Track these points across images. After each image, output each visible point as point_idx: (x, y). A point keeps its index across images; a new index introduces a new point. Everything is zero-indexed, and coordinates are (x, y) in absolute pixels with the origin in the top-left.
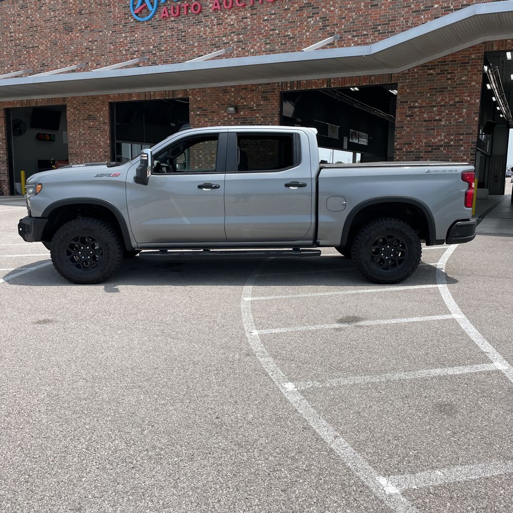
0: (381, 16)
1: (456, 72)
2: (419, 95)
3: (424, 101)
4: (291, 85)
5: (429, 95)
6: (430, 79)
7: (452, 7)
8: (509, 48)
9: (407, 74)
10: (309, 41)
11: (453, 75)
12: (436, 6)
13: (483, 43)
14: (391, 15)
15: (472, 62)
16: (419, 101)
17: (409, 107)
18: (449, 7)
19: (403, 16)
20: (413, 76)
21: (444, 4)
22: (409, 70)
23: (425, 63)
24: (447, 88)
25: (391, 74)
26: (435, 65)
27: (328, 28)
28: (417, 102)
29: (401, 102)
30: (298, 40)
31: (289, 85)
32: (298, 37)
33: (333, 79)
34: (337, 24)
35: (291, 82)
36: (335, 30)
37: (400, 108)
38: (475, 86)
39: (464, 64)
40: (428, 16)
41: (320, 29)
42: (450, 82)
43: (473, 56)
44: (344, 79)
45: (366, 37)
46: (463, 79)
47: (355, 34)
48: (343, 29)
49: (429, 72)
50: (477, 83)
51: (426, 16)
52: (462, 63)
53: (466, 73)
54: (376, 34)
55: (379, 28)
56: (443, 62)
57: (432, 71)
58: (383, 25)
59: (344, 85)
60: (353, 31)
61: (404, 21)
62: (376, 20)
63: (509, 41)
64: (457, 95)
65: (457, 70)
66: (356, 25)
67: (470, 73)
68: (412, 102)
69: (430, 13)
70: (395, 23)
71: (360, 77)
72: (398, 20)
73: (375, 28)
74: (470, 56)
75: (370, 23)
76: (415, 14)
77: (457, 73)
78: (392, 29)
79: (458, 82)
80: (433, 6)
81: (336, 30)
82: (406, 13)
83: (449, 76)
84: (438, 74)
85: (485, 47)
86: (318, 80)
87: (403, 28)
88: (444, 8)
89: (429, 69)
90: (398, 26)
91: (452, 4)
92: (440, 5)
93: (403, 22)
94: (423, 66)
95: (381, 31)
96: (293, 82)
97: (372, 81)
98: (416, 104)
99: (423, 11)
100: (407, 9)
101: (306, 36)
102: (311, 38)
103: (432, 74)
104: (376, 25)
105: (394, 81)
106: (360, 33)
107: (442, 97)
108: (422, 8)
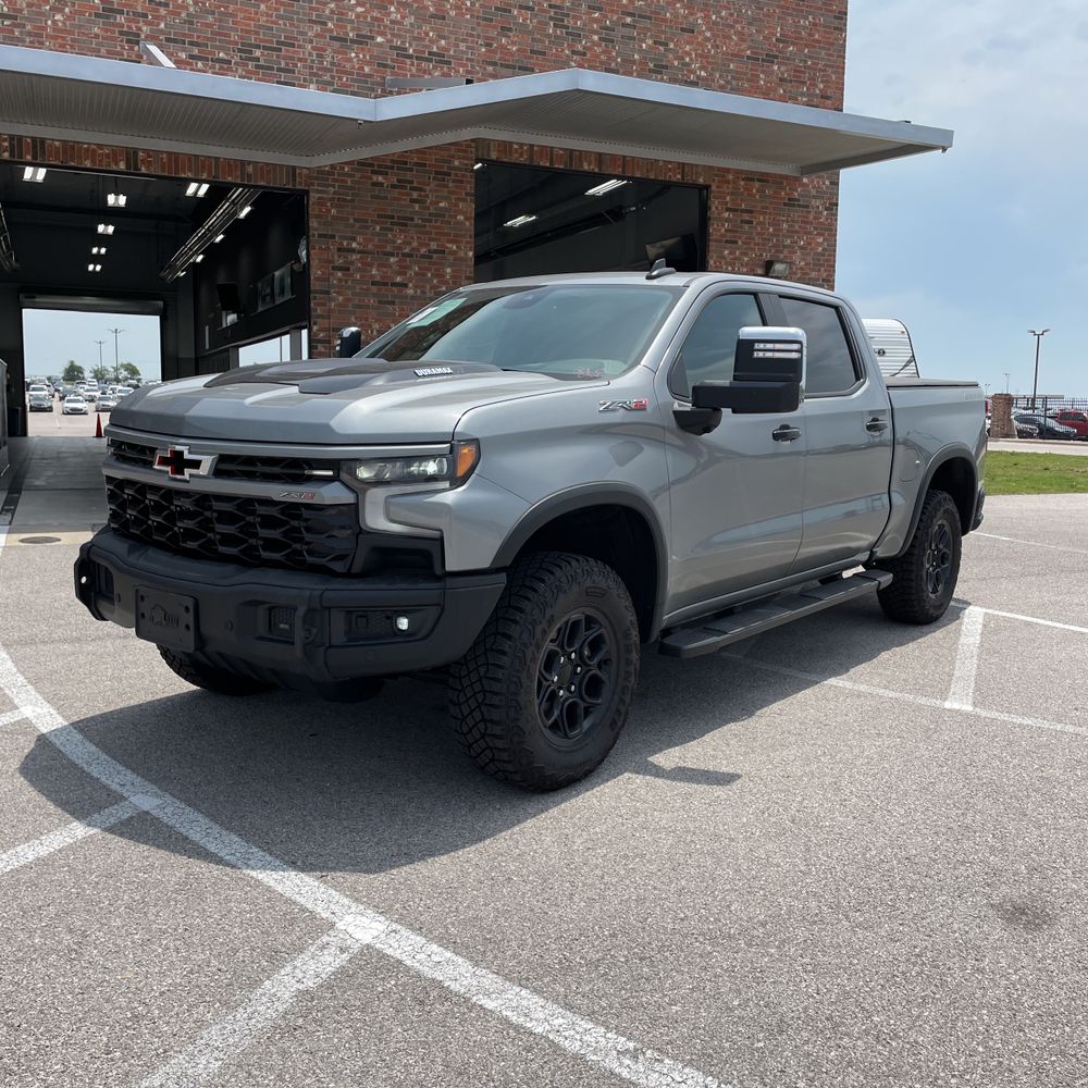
0: (260, 27)
1: (428, 188)
2: (358, 225)
3: (371, 240)
4: (11, 145)
5: (378, 228)
6: (377, 193)
7: (411, 51)
8: (517, 159)
9: (328, 173)
10: (63, 38)
11: (423, 193)
12: (379, 39)
13: (472, 140)
14: (284, 31)
15: (456, 175)
16: (360, 239)
17: (339, 250)
18: (406, 49)
19: (311, 42)
20: (342, 181)
21: (395, 40)
22: (332, 166)
23: (367, 159)
24: (412, 219)
25: (294, 168)
26: (387, 167)
27: (121, 19)
28: (354, 239)
29: (320, 236)
30: (29, 27)
31: (6, 144)
32: (28, 19)
33: (144, 151)
34: (145, 16)
35: (12, 138)
36: (140, 29)
37: (320, 248)
38: (462, 223)
39: (442, 175)
40: (364, 56)
41: (97, 15)
42: (417, 207)
43: (456, 163)
44: (174, 157)
45: (225, 66)
46: (441, 204)
47: (196, 51)
48: (162, 32)
49: (375, 178)
50: (466, 219)
51: (361, 56)
52: (436, 173)
53: (446, 194)
54: (251, 65)
55: (258, 53)
56: (400, 162)
57: (380, 179)
58: (265, 48)
59: (177, 172)
60: (191, 43)
61: (314, 53)
62: (248, 32)
63: (516, 146)
64: (433, 236)
65: (429, 185)
66: (196, 30)
67: (453, 197)
68: (345, 238)
69: (369, 50)
70: (294, 52)
71: (217, 159)
72: (299, 47)
73: (246, 50)
74: (450, 162)
75: (234, 37)
76: (337, 44)
77: (430, 191)
78: (287, 64)
79: (432, 210)
80: (373, 38)
81: (144, 28)
82: (317, 36)
83: (415, 195)
84: (393, 186)
85: (477, 150)
86: (100, 146)
87: (312, 68)
88: (396, 48)
89: (373, 172)
90: (300, 60)
91: (411, 45)
92: (387, 41)
93: (310, 54)
94: (362, 163)
95: (262, 63)
96: (20, 138)
97: (249, 176)
98: (354, 245)
99: (352, 41)
100: (317, 28)
101: (54, 22)
102: (69, 32)
103: (381, 184)
104: (250, 45)
105: (300, 183)
106: (210, 53)
107: (405, 237)
108: (351, 35)
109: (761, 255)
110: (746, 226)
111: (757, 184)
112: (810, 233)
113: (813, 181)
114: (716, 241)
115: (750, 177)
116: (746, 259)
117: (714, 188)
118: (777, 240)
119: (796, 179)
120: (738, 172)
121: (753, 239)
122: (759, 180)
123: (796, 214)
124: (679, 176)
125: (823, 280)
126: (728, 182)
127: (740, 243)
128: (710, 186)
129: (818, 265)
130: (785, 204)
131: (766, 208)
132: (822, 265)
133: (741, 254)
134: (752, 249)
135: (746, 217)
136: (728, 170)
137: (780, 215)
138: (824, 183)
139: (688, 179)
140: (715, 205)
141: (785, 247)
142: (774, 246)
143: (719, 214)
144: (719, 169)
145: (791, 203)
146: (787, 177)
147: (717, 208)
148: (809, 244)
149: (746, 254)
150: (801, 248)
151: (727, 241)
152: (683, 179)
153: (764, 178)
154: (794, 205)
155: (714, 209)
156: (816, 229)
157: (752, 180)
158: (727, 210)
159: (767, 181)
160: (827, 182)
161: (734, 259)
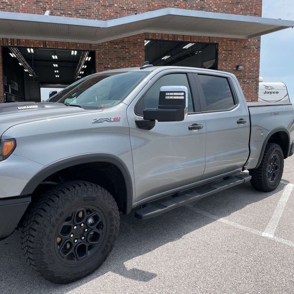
0: (81, 4)
1: (131, 48)
2: (110, 60)
3: (114, 64)
4: (11, 42)
5: (116, 61)
6: (115, 50)
7: (125, 8)
8: (157, 38)
9: (101, 45)
10: (25, 10)
11: (129, 50)
12: (116, 5)
13: (144, 33)
14: (87, 4)
15: (139, 44)
16: (111, 64)
17: (104, 68)
18: (124, 8)
19: (96, 7)
20: (105, 47)
21: (120, 5)
22: (102, 43)
23: (112, 41)
24: (126, 58)
25: (91, 44)
26: (118, 43)
27: (41, 4)
28: (109, 64)
29: (99, 64)
30: (15, 8)
31: (10, 41)
32: (15, 6)
33: (48, 41)
34: (48, 2)
35: (11, 39)
36: (46, 6)
37: (99, 67)
38: (141, 58)
39: (135, 44)
40: (111, 10)
41: (34, 3)
42: (127, 54)
43: (139, 40)
44: (56, 43)
45: (71, 16)
46: (135, 53)
47: (62, 12)
48: (52, 7)
49: (115, 46)
50: (142, 57)
51: (110, 10)
52: (133, 44)
53: (136, 50)
54: (78, 15)
55: (80, 11)
56: (122, 41)
57: (116, 46)
58: (82, 10)
59: (57, 47)
60: (61, 10)
61: (97, 10)
62: (77, 5)
63: (157, 34)
64: (132, 62)
65: (131, 47)
66: (62, 6)
67: (138, 50)
68: (106, 64)
69: (113, 9)
70: (91, 10)
71: (69, 43)
72: (92, 9)
73: (77, 11)
74: (137, 40)
75: (73, 7)
76: (103, 7)
77: (131, 49)
78: (89, 14)
79: (132, 55)
80: (114, 5)
81: (48, 6)
82: (98, 5)
83: (127, 50)
84: (120, 48)
85: (145, 36)
86: (36, 41)
87: (96, 15)
88: (121, 7)
89: (114, 44)
90: (92, 13)
91: (125, 6)
92: (118, 5)
93: (95, 11)
94: (111, 42)
95: (81, 14)
96: (13, 40)
97: (78, 47)
98: (109, 66)
99: (108, 6)
100: (97, 3)
101: (22, 6)
102: (26, 9)
103: (117, 48)
104: (78, 9)
105: (93, 49)
106: (66, 12)
107: (124, 63)
108: (107, 4)
109: (235, 64)
110: (230, 55)
111: (233, 42)
112: (251, 56)
113: (252, 40)
114: (220, 60)
115: (231, 40)
116: (230, 65)
117: (219, 44)
118: (240, 59)
119: (246, 40)
120: (227, 39)
121: (232, 59)
122: (234, 41)
123: (247, 50)
124: (208, 41)
125: (256, 71)
126: (224, 42)
127: (228, 60)
128: (218, 43)
129: (254, 66)
130: (243, 48)
131: (237, 49)
132: (255, 66)
133: (229, 63)
134: (232, 62)
135: (230, 52)
136: (224, 38)
137: (241, 51)
138: (256, 41)
139: (211, 42)
140: (220, 49)
141: (243, 61)
142: (239, 61)
143: (221, 52)
144: (221, 38)
145: (245, 47)
146: (243, 40)
147: (221, 50)
148: (251, 60)
149: (230, 64)
150: (248, 61)
151: (224, 60)
152: (210, 41)
153: (236, 40)
154: (246, 48)
155: (220, 50)
156: (253, 55)
157: (232, 41)
158: (224, 50)
159: (237, 41)
160: (257, 40)
161: (226, 65)
